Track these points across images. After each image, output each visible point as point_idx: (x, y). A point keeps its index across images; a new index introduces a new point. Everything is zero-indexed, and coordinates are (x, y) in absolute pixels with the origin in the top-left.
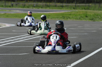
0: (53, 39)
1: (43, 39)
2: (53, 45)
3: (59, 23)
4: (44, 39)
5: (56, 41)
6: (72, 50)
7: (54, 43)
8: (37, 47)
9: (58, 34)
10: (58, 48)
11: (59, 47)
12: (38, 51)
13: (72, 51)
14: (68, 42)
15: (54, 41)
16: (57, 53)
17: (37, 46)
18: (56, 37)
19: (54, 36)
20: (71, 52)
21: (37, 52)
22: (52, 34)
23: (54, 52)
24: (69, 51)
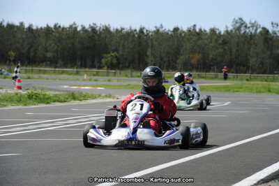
0: (132, 110)
1: (112, 112)
2: (132, 125)
3: (152, 74)
4: (114, 113)
5: (140, 116)
6: (180, 141)
7: (135, 122)
8: (92, 130)
9: (146, 100)
10: (144, 134)
11: (146, 130)
12: (94, 140)
13: (180, 143)
14: (176, 123)
15: (135, 115)
16: (141, 146)
17: (94, 127)
18: (142, 105)
19: (136, 104)
20: (177, 144)
21: (91, 142)
22: (133, 98)
23: (134, 143)
24: (172, 141)
